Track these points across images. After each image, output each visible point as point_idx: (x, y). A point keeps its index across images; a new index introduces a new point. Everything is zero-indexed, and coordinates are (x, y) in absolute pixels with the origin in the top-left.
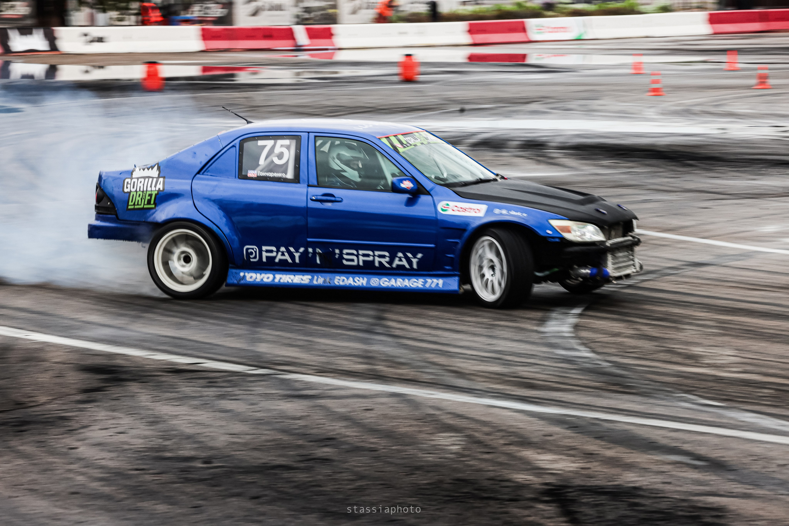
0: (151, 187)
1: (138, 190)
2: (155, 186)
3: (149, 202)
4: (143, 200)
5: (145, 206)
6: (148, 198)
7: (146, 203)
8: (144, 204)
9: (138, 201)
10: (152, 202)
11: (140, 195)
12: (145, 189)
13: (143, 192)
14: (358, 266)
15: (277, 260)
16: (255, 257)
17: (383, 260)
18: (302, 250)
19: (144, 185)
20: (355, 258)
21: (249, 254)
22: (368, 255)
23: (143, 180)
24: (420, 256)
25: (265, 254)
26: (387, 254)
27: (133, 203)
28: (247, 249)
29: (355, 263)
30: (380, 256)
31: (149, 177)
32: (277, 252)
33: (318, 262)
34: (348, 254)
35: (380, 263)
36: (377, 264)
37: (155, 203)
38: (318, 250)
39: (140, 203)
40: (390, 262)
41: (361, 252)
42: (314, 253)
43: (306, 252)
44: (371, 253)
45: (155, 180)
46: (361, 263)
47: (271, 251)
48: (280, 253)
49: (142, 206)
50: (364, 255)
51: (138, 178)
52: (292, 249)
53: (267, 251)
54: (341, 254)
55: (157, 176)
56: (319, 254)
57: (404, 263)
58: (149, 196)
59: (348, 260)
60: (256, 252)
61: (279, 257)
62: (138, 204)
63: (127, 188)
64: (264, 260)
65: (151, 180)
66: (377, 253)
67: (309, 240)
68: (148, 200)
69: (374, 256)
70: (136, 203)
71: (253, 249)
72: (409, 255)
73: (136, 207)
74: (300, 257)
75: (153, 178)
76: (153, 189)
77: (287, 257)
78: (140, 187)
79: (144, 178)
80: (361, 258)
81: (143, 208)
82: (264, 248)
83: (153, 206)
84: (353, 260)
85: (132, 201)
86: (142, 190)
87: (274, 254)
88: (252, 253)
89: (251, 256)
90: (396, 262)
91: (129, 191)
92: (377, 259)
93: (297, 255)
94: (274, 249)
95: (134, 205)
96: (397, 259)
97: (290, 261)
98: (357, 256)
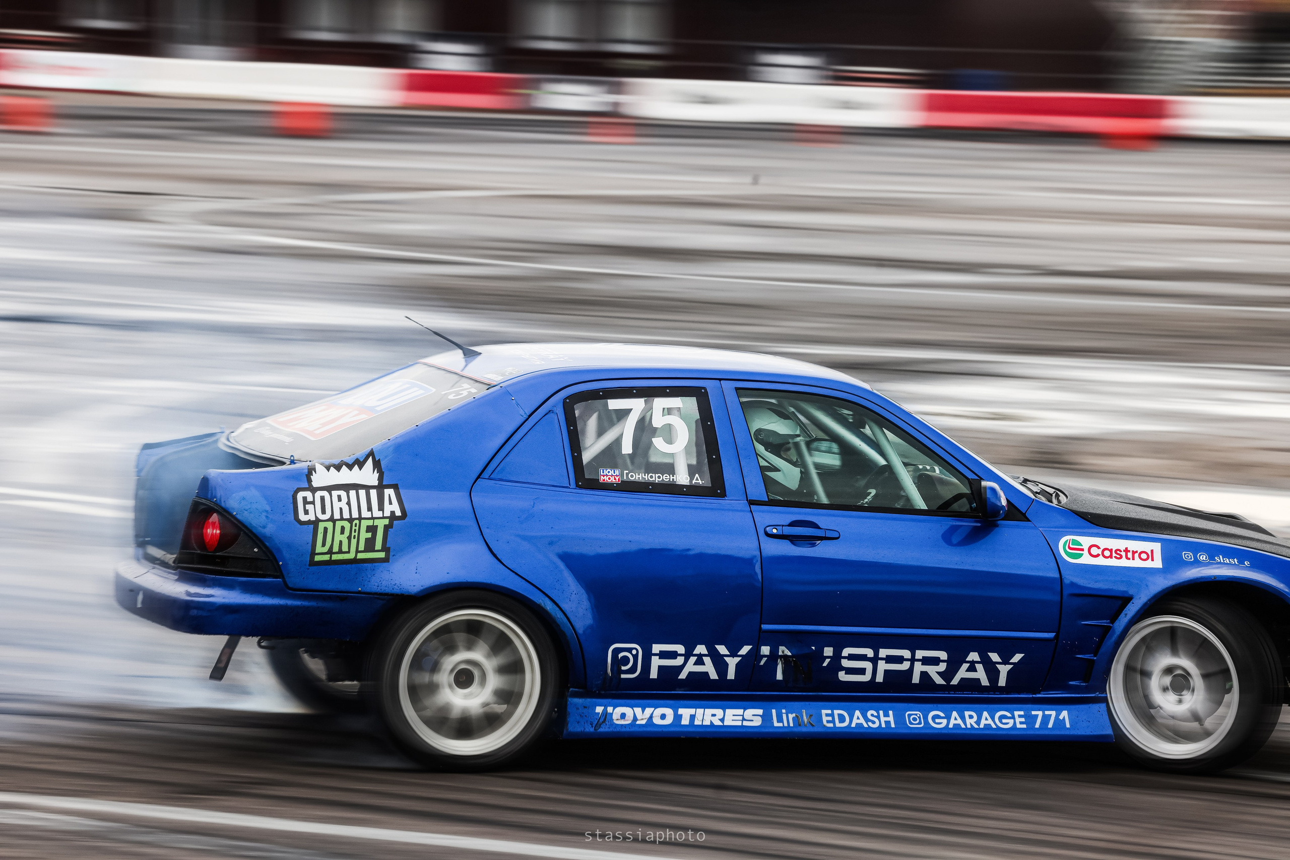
0: (370, 509)
1: (337, 516)
2: (381, 508)
3: (370, 545)
4: (354, 542)
5: (361, 556)
6: (365, 535)
7: (362, 547)
8: (357, 551)
9: (341, 542)
10: (378, 546)
11: (343, 528)
12: (355, 515)
13: (351, 520)
14: (871, 685)
15: (683, 675)
16: (633, 670)
17: (932, 670)
18: (745, 650)
19: (349, 504)
20: (868, 665)
21: (619, 662)
22: (900, 660)
23: (343, 494)
24: (1017, 658)
25: (656, 662)
26: (943, 655)
27: (326, 549)
28: (617, 651)
29: (866, 678)
30: (926, 661)
31: (356, 487)
32: (687, 656)
33: (779, 676)
34: (851, 657)
35: (924, 675)
36: (916, 679)
37: (385, 548)
38: (783, 650)
39: (345, 548)
40: (947, 675)
41: (883, 653)
42: (773, 657)
43: (755, 654)
44: (906, 654)
45: (373, 493)
46: (880, 678)
47: (673, 655)
48: (693, 659)
49: (351, 556)
50: (889, 659)
51: (330, 489)
52: (722, 649)
53: (663, 655)
54: (837, 657)
55: (376, 483)
56: (785, 657)
57: (980, 674)
58: (367, 531)
59: (850, 671)
60: (636, 657)
61: (691, 667)
62: (340, 551)
63: (306, 512)
64: (654, 674)
65: (362, 493)
66: (920, 654)
67: (765, 627)
68: (367, 539)
69: (913, 660)
70: (336, 549)
71: (629, 650)
72: (995, 657)
73: (335, 557)
74: (738, 665)
75: (367, 488)
76: (377, 513)
77: (709, 667)
78: (341, 509)
79: (347, 487)
80: (882, 666)
81: (355, 561)
82: (657, 648)
83: (382, 555)
84: (862, 671)
85: (324, 545)
86: (346, 515)
87: (679, 661)
88: (626, 660)
89: (623, 668)
90: (963, 673)
91: (313, 518)
92: (919, 668)
93: (732, 662)
94: (680, 649)
95: (330, 552)
96: (965, 666)
97: (714, 675)
98: (875, 660)
